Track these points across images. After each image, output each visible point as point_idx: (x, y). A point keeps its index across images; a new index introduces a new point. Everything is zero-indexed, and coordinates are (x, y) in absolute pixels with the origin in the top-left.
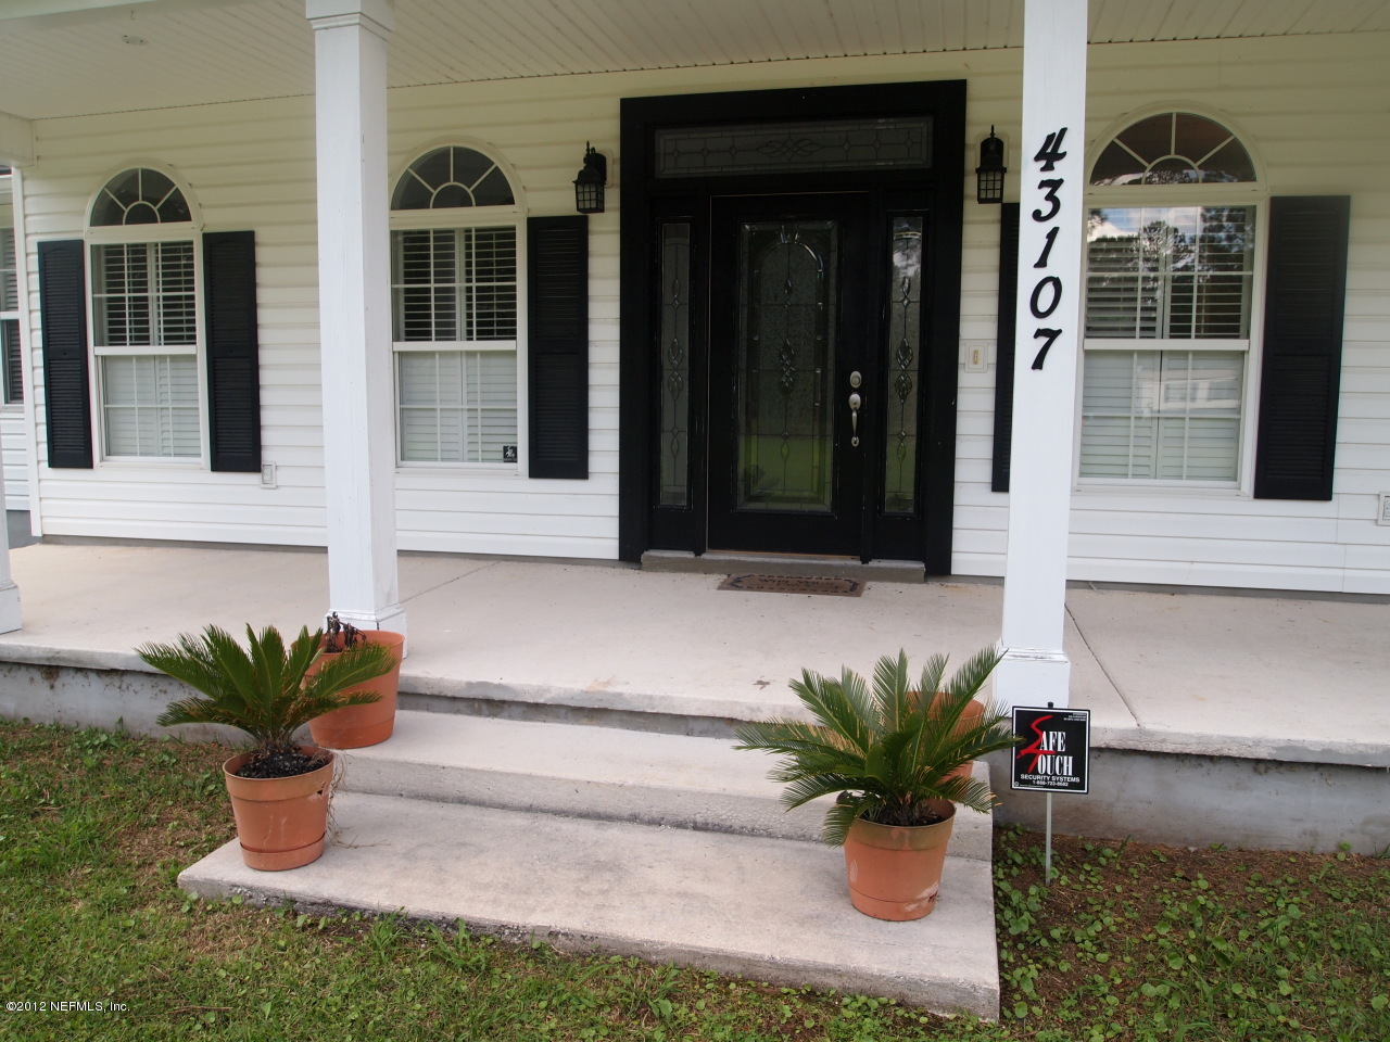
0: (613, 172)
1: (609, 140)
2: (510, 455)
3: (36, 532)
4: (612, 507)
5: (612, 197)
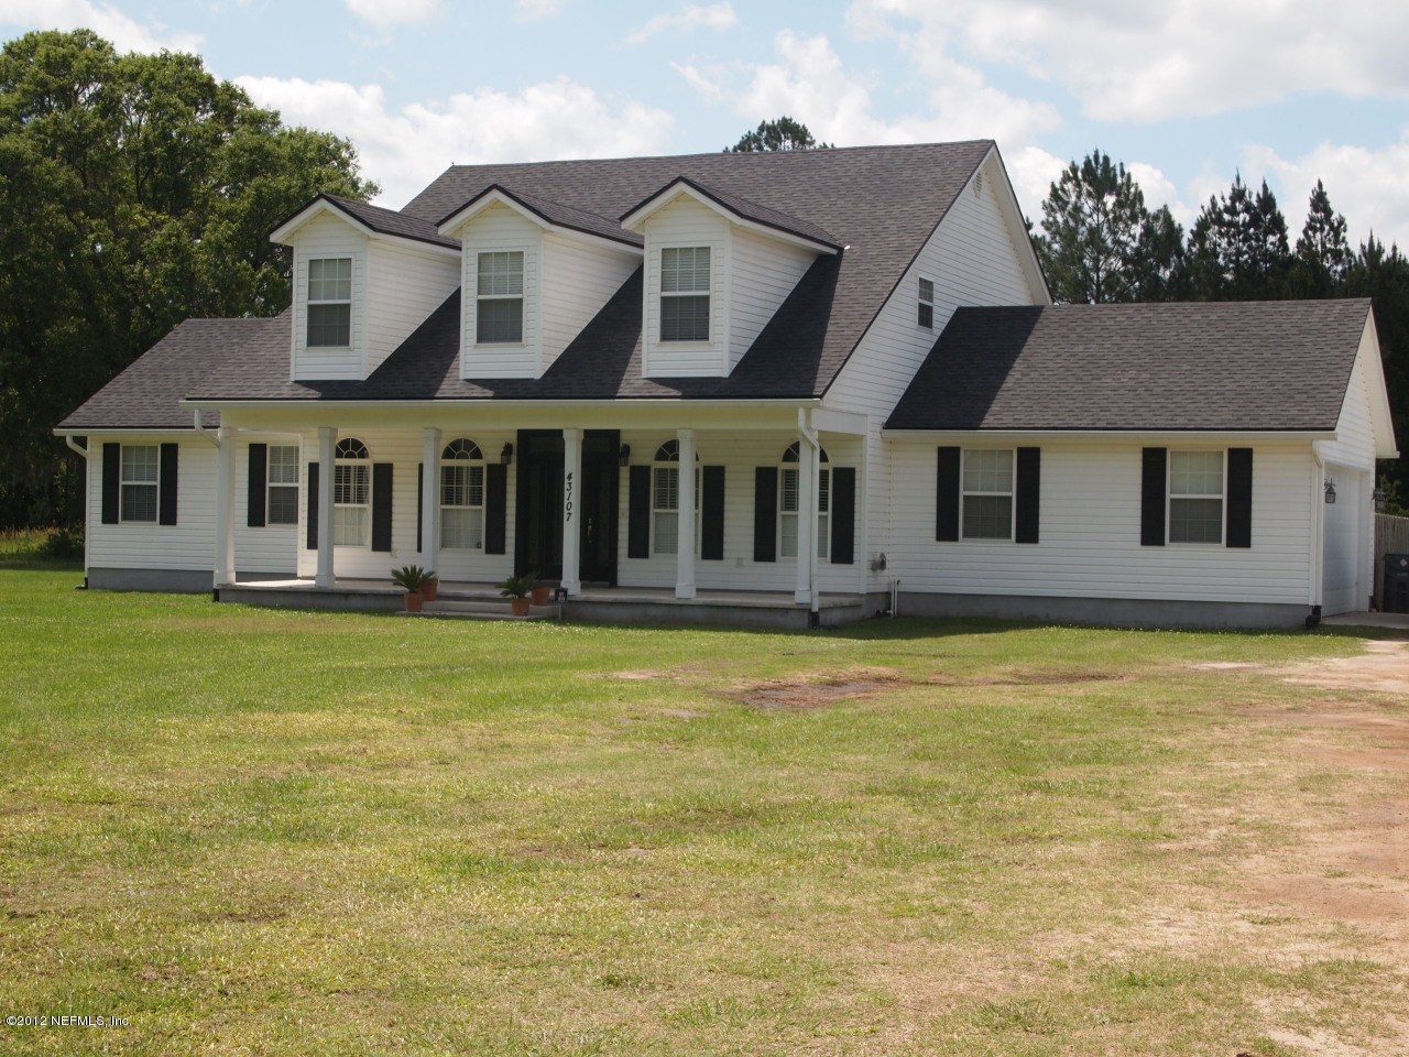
0: (515, 450)
1: (513, 439)
2: (479, 546)
3: (299, 575)
4: (512, 564)
5: (514, 458)
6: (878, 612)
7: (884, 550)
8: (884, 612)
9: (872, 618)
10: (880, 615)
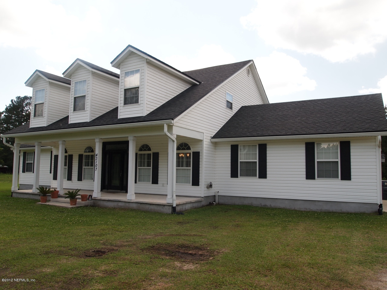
6: (210, 203)
7: (211, 181)
8: (212, 203)
9: (207, 205)
10: (211, 204)
